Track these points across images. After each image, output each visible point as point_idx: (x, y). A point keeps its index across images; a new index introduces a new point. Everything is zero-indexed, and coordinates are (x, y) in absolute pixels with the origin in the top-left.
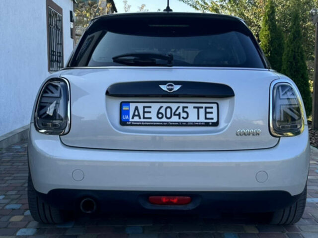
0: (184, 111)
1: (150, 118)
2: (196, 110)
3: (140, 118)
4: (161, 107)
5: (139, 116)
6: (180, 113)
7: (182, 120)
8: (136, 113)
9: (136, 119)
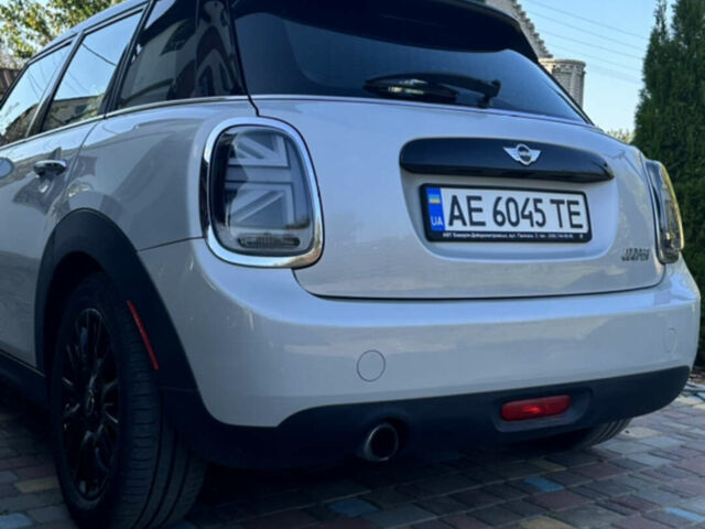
0: (537, 210)
1: (483, 224)
2: (555, 206)
3: (464, 224)
4: (499, 199)
5: (461, 217)
6: (531, 213)
7: (536, 229)
8: (456, 213)
9: (458, 226)
